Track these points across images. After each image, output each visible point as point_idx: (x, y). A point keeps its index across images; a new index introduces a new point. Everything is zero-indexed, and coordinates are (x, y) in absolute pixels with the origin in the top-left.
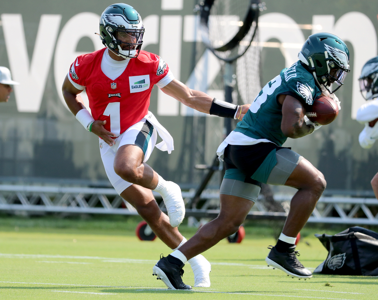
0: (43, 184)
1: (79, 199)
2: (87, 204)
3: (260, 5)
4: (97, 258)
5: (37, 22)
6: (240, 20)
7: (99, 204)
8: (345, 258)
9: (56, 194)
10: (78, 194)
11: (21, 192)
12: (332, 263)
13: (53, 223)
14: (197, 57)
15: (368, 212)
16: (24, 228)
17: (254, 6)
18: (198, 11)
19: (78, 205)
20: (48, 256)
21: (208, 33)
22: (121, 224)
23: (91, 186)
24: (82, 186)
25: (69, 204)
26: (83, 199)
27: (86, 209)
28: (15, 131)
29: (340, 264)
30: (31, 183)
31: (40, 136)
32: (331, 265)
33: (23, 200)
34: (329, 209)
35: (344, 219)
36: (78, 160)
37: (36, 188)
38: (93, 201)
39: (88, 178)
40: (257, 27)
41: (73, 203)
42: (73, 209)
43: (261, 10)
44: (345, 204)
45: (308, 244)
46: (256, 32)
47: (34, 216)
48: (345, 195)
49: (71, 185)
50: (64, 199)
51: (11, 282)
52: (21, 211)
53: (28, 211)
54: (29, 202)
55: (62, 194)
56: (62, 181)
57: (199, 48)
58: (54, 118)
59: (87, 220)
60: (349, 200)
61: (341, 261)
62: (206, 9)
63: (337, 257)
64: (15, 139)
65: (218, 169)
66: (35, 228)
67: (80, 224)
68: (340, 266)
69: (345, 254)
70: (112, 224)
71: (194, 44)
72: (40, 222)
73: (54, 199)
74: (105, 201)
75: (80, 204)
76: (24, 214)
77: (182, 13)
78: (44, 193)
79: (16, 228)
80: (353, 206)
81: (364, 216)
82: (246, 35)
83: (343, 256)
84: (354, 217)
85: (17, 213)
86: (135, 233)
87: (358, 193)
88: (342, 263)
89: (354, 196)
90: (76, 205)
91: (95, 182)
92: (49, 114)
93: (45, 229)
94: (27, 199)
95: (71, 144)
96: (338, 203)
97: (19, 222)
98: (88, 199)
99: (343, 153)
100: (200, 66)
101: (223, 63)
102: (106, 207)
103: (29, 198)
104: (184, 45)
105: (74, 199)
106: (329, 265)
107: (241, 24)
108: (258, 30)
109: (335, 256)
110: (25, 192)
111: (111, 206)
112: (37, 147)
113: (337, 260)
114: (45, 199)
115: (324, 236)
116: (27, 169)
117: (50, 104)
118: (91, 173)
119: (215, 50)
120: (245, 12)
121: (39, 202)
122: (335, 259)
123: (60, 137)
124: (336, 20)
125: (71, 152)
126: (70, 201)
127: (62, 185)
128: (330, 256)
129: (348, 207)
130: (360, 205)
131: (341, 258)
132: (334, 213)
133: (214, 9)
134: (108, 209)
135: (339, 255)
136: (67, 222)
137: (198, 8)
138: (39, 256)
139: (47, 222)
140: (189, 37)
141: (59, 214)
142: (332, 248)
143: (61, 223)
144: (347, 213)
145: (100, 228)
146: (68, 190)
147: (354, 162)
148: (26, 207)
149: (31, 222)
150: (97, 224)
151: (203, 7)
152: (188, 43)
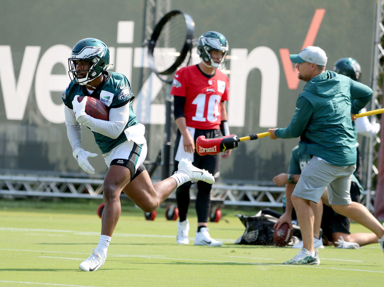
0: (25, 175)
1: (53, 186)
2: (59, 191)
3: (193, 40)
4: (69, 231)
5: (22, 51)
6: (177, 51)
7: (68, 190)
8: (257, 233)
9: (35, 182)
10: (52, 182)
11: (8, 180)
12: (248, 237)
13: (33, 204)
14: (144, 79)
15: (271, 197)
16: (11, 208)
17: (189, 41)
18: (146, 44)
19: (52, 191)
20: (32, 230)
21: (154, 61)
22: (85, 206)
23: (62, 177)
24: (55, 176)
25: (45, 190)
26: (55, 186)
27: (57, 194)
28: (5, 134)
29: (254, 238)
30: (16, 174)
31: (24, 138)
32: (247, 239)
33: (10, 186)
34: (241, 195)
35: (253, 203)
36: (52, 158)
37: (20, 178)
38: (63, 188)
39: (59, 171)
40: (190, 57)
41: (48, 190)
42: (48, 194)
43: (194, 44)
44: (253, 191)
45: (227, 222)
46: (190, 61)
47: (18, 199)
48: (253, 184)
49: (46, 176)
50: (41, 186)
51: (6, 250)
52: (8, 195)
53: (13, 195)
54: (14, 189)
55: (40, 182)
56: (39, 172)
57: (145, 72)
58: (35, 125)
59: (58, 202)
60: (257, 188)
61: (254, 236)
62: (153, 42)
63: (252, 233)
64: (5, 141)
65: (160, 164)
66: (20, 208)
67: (54, 205)
68: (254, 239)
69: (257, 231)
70: (78, 206)
71: (142, 69)
72: (23, 203)
73: (33, 186)
74: (72, 188)
75: (53, 190)
76: (10, 197)
77: (132, 46)
78: (26, 181)
79: (5, 208)
80: (260, 193)
81: (268, 200)
82: (182, 63)
83: (256, 232)
84: (261, 201)
85: (5, 197)
86: (96, 212)
87: (264, 183)
88: (255, 237)
89: (260, 185)
90: (50, 191)
91: (64, 173)
92: (30, 122)
93: (27, 209)
94: (13, 186)
95: (46, 144)
96: (249, 191)
97: (7, 204)
98: (59, 186)
99: (253, 153)
100: (146, 86)
101: (164, 83)
102: (73, 193)
103: (14, 185)
104: (134, 69)
105: (49, 186)
106: (246, 239)
107: (178, 54)
108: (191, 59)
109: (250, 232)
110: (12, 180)
111: (77, 192)
112: (21, 147)
113: (252, 235)
114: (27, 186)
115: (242, 216)
116: (13, 164)
117: (31, 113)
118: (62, 167)
119: (158, 74)
120: (181, 45)
121: (22, 188)
122: (250, 234)
123: (39, 139)
124: (249, 52)
125: (47, 151)
126: (46, 188)
127: (40, 176)
128: (246, 232)
129: (256, 193)
130: (265, 192)
131: (254, 234)
132: (246, 198)
133: (158, 42)
134: (75, 194)
135: (254, 231)
136: (44, 204)
137: (146, 41)
138: (26, 230)
139: (29, 204)
140: (138, 64)
141: (37, 197)
142: (248, 226)
143: (39, 204)
144: (255, 198)
145: (69, 209)
146: (44, 179)
147: (261, 160)
148: (12, 192)
149: (17, 204)
150: (66, 205)
151: (150, 41)
152: (137, 68)
